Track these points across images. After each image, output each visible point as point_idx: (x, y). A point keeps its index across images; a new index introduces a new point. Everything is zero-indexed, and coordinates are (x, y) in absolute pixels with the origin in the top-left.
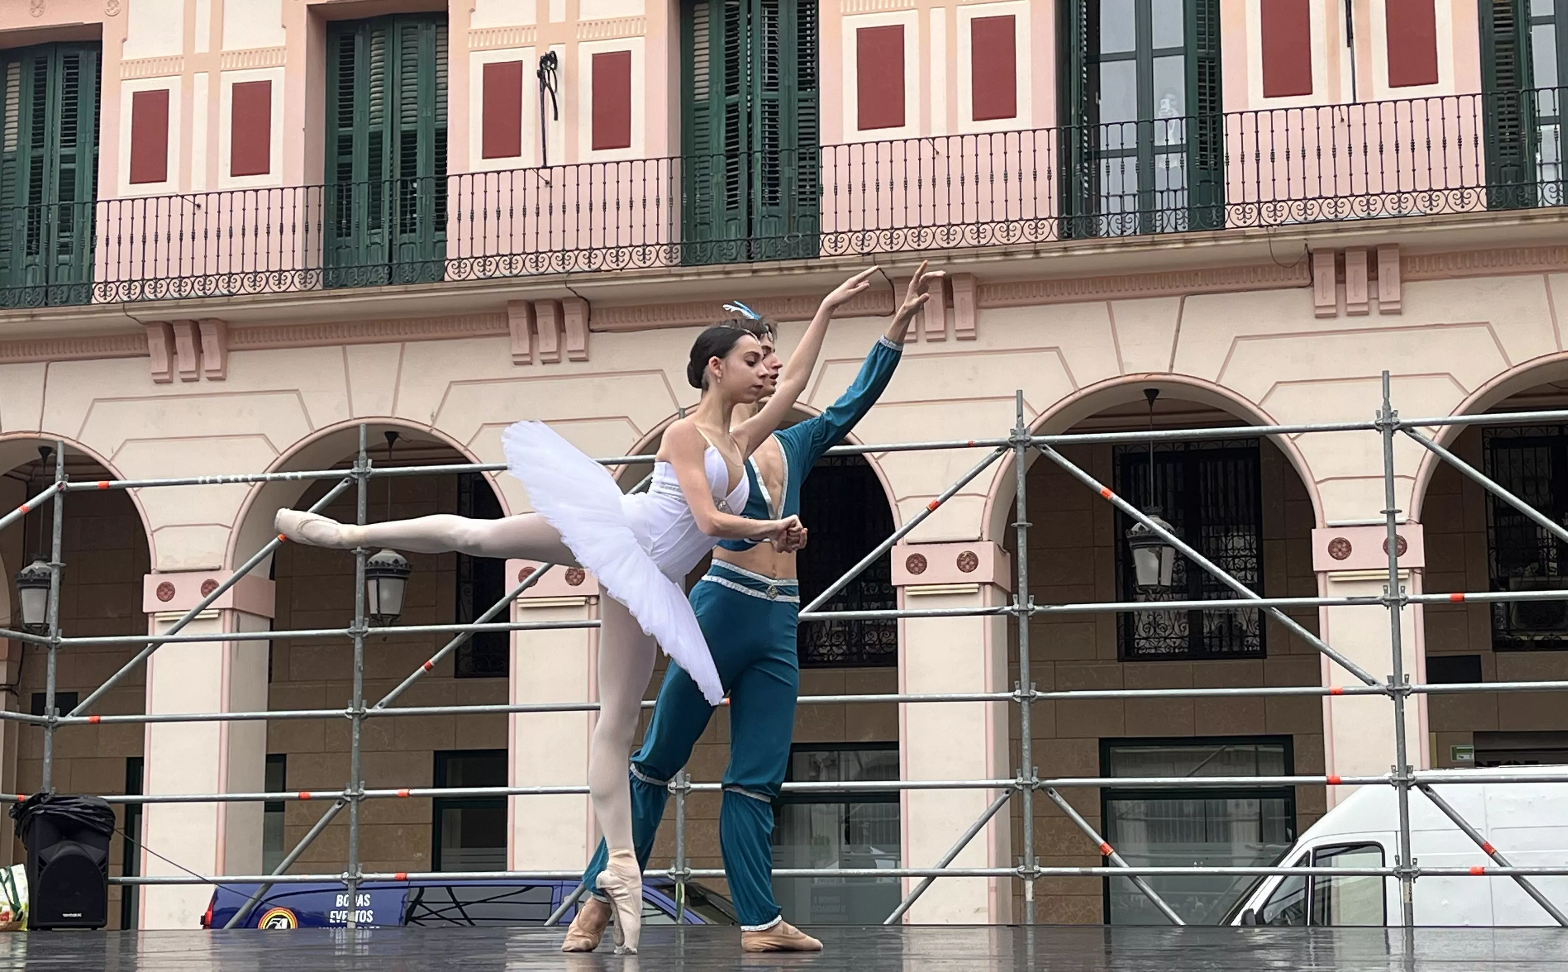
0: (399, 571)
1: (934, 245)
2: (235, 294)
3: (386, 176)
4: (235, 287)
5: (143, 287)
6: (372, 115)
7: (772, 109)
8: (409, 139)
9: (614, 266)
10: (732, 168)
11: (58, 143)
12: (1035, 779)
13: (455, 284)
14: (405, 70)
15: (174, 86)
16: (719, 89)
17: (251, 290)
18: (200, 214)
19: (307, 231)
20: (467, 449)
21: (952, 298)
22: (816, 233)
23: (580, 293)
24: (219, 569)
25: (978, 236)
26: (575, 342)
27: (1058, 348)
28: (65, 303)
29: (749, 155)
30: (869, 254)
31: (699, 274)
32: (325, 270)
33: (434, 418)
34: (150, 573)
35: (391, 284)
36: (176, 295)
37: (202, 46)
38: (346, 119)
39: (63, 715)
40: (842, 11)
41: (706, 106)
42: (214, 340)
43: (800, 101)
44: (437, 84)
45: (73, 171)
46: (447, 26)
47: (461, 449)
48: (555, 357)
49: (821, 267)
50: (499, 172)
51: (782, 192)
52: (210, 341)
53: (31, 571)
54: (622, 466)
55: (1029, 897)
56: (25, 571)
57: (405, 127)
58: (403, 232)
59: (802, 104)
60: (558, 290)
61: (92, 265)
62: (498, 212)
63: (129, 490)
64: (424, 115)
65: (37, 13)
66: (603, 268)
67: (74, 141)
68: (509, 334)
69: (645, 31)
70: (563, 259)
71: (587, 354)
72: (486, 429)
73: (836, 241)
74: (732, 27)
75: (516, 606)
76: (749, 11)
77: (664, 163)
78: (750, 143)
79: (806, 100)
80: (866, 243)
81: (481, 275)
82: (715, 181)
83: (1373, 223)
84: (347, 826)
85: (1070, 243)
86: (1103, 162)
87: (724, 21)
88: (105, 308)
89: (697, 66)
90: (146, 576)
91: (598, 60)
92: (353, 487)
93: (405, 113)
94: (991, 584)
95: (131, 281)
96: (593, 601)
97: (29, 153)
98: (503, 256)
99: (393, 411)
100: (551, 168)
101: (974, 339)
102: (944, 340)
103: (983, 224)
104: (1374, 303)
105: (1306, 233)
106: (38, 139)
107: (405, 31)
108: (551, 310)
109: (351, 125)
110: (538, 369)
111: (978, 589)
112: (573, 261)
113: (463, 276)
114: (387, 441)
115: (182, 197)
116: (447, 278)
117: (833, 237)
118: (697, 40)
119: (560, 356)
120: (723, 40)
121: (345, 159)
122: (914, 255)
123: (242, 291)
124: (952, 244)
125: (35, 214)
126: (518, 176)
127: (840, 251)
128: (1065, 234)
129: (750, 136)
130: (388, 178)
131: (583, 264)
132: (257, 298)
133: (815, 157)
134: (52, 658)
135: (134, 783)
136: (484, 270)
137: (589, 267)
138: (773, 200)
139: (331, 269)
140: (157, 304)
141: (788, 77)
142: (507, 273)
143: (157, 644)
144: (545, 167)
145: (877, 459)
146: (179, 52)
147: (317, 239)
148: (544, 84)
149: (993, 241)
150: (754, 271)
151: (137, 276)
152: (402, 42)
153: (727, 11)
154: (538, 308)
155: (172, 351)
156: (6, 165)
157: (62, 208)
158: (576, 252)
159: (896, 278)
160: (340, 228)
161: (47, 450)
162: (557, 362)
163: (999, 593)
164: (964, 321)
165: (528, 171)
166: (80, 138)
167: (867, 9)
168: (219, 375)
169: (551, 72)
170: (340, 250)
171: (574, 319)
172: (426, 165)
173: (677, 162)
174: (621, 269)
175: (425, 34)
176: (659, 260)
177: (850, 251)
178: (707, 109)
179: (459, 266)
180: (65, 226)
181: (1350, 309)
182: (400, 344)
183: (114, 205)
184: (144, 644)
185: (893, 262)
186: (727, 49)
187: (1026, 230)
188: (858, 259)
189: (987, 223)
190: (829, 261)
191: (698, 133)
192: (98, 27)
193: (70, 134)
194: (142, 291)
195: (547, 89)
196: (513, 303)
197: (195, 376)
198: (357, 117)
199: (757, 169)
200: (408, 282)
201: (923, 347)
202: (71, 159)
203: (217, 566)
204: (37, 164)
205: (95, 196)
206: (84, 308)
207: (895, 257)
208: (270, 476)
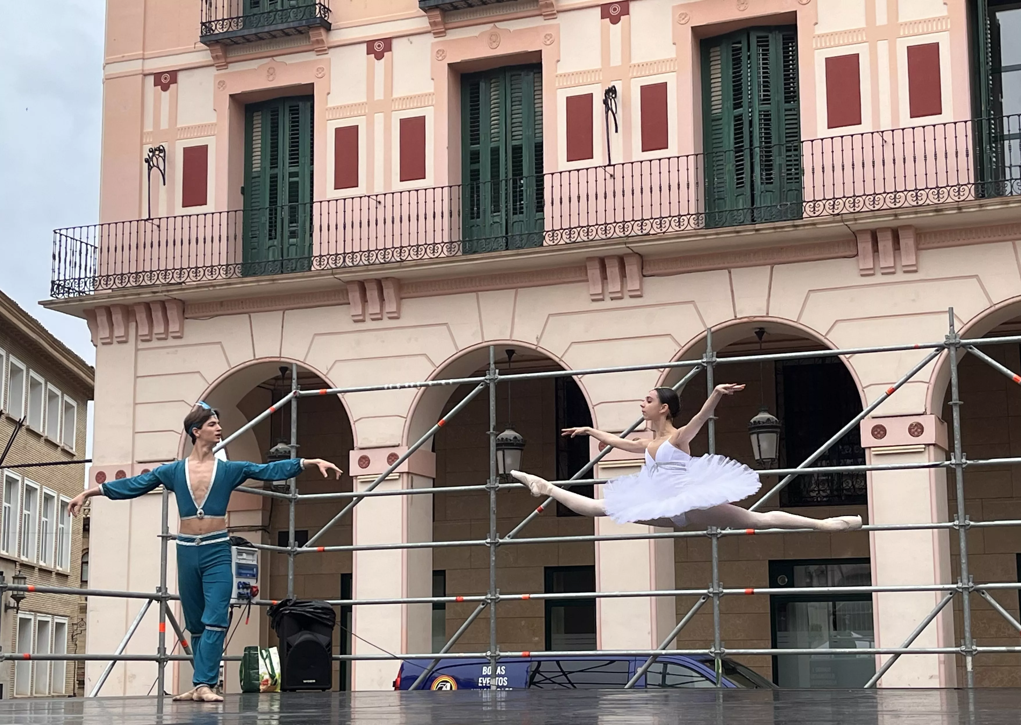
0: (517, 445)
1: (885, 207)
2: (405, 261)
3: (502, 176)
4: (405, 256)
5: (344, 258)
6: (492, 136)
7: (766, 118)
8: (517, 150)
9: (659, 231)
10: (739, 160)
11: (287, 165)
12: (971, 584)
13: (551, 248)
14: (514, 104)
15: (361, 122)
16: (729, 105)
17: (415, 257)
18: (381, 208)
19: (451, 216)
20: (561, 360)
21: (899, 243)
22: (799, 202)
23: (636, 250)
24: (398, 446)
25: (917, 199)
26: (633, 284)
27: (977, 276)
28: (293, 271)
29: (751, 150)
30: (838, 214)
31: (718, 234)
32: (464, 242)
33: (538, 339)
34: (353, 449)
35: (507, 249)
36: (366, 263)
37: (379, 95)
38: (475, 139)
39: (300, 546)
40: (814, 46)
41: (720, 117)
42: (392, 292)
43: (786, 110)
44: (535, 112)
45: (297, 183)
46: (541, 72)
47: (557, 360)
48: (619, 295)
49: (804, 225)
50: (578, 170)
51: (775, 172)
52: (389, 292)
53: (277, 450)
54: (667, 369)
55: (969, 668)
56: (273, 450)
57: (515, 143)
58: (514, 214)
59: (787, 113)
60: (621, 249)
61: (311, 245)
62: (579, 197)
63: (339, 395)
64: (527, 133)
65: (271, 78)
66: (651, 233)
67: (298, 162)
68: (587, 281)
69: (676, 68)
70: (624, 227)
71: (642, 292)
72: (574, 346)
73: (814, 207)
74: (737, 62)
75: (597, 467)
76: (749, 50)
77: (691, 158)
78: (751, 141)
79: (791, 110)
80: (836, 207)
81: (568, 241)
82: (727, 169)
84: (488, 620)
85: (983, 201)
86: (1006, 142)
87: (731, 58)
88: (320, 273)
89: (713, 90)
90: (351, 452)
91: (645, 90)
92: (487, 388)
93: (514, 134)
94: (934, 445)
95: (337, 255)
97: (269, 172)
98: (582, 227)
99: (511, 336)
100: (614, 165)
101: (916, 271)
102: (893, 273)
103: (920, 190)
106: (274, 163)
107: (513, 78)
108: (616, 263)
109: (479, 144)
110: (608, 304)
111: (925, 448)
112: (630, 228)
113: (556, 242)
114: (506, 356)
115: (369, 197)
116: (545, 244)
117: (812, 204)
118: (712, 72)
119: (622, 294)
120: (731, 71)
121: (475, 167)
122: (870, 214)
123: (409, 258)
124: (898, 205)
125: (273, 212)
126: (592, 172)
127: (817, 214)
128: (980, 195)
129: (751, 137)
130: (504, 178)
131: (637, 230)
132: (419, 263)
133: (798, 149)
134: (292, 509)
135: (346, 592)
136: (570, 237)
137: (642, 232)
138: (769, 180)
139: (467, 241)
140: (354, 269)
141: (777, 94)
142: (585, 239)
143: (360, 497)
144: (609, 165)
145: (848, 359)
146: (365, 100)
147: (457, 221)
148: (608, 108)
149: (928, 202)
150: (757, 230)
151: (341, 251)
152: (511, 85)
153: (733, 51)
154: (606, 261)
155: (364, 300)
156: (253, 180)
157: (291, 208)
158: (632, 223)
159: (858, 231)
160: (472, 213)
161: (285, 369)
162: (621, 298)
163: (939, 451)
164: (908, 259)
165: (598, 169)
166: (301, 160)
167: (832, 44)
168: (395, 315)
169: (613, 100)
170: (473, 228)
171: (632, 269)
172: (529, 168)
173: (701, 157)
174: (664, 233)
175: (527, 78)
176: (689, 225)
177: (825, 213)
178: (721, 119)
179: (553, 236)
180: (293, 219)
182: (515, 290)
183: (325, 204)
184: (351, 498)
185: (856, 220)
186: (734, 77)
187: (952, 193)
188: (831, 218)
189: (923, 190)
190: (810, 221)
191: (714, 137)
192: (311, 86)
193: (294, 158)
194: (344, 261)
195: (610, 112)
196: (590, 259)
197: (379, 316)
198: (482, 138)
199: (757, 159)
200: (519, 248)
201: (879, 278)
202: (295, 174)
203: (397, 444)
204: (274, 180)
205: (312, 199)
206: (307, 274)
207: (857, 216)
208: (430, 383)
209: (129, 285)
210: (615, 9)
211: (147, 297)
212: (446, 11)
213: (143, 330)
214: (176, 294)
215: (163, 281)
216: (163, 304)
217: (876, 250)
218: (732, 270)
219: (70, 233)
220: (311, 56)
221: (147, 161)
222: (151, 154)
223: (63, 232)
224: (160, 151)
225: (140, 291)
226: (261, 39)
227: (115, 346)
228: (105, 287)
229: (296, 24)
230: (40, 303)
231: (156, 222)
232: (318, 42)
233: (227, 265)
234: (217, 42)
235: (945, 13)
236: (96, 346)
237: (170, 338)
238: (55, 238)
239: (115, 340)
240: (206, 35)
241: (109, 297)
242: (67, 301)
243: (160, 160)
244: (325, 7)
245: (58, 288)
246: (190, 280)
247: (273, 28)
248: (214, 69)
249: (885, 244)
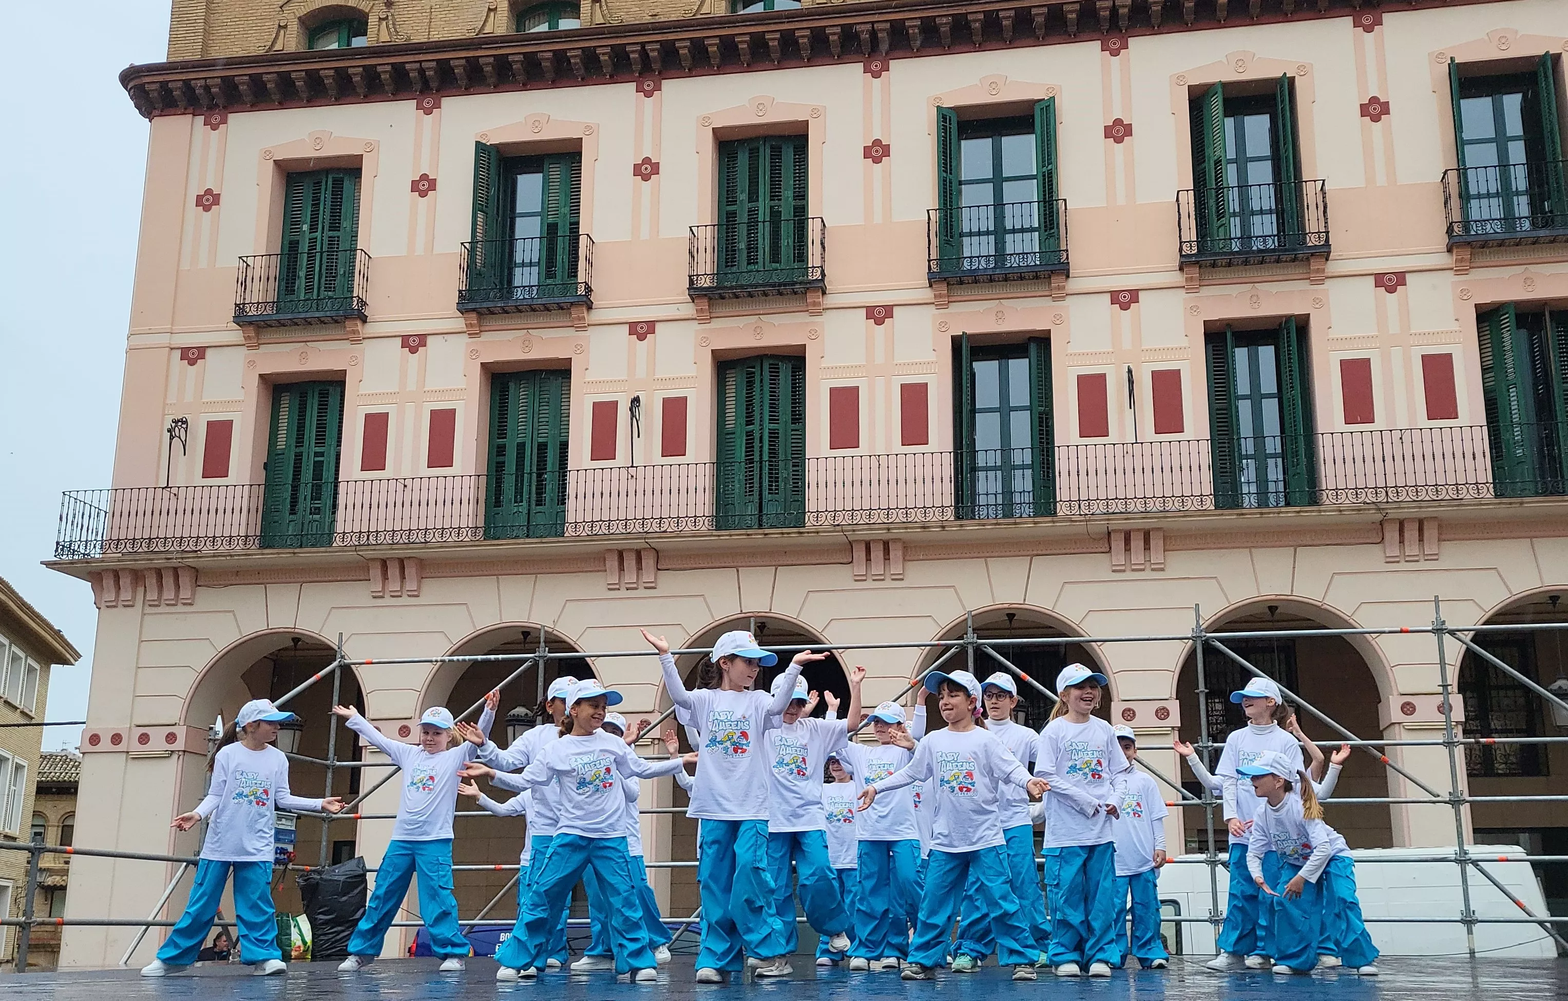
1: (879, 521)
2: (429, 542)
3: (527, 469)
4: (429, 537)
5: (368, 536)
6: (519, 432)
7: (775, 434)
8: (542, 447)
9: (676, 529)
10: (749, 471)
11: (313, 444)
13: (573, 539)
14: (541, 404)
15: (392, 410)
16: (742, 421)
17: (439, 540)
18: (408, 491)
19: (476, 503)
20: (575, 643)
21: (889, 554)
22: (804, 511)
23: (653, 545)
25: (907, 516)
26: (648, 576)
27: (954, 586)
28: (313, 546)
29: (761, 463)
30: (838, 525)
31: (731, 535)
32: (487, 527)
33: (555, 623)
35: (528, 536)
36: (390, 542)
37: (412, 386)
38: (502, 434)
40: (821, 376)
41: (733, 431)
42: (414, 570)
43: (793, 430)
44: (561, 414)
45: (323, 462)
46: (570, 378)
47: (572, 643)
48: (635, 586)
49: (810, 532)
50: (602, 469)
51: (781, 484)
52: (411, 571)
57: (541, 440)
58: (536, 505)
59: (794, 432)
60: (639, 544)
61: (335, 521)
62: (602, 494)
63: (353, 666)
64: (554, 433)
65: (302, 362)
66: (668, 530)
67: (325, 443)
68: (606, 571)
69: (697, 385)
70: (643, 523)
71: (656, 584)
72: (589, 630)
73: (816, 517)
74: (750, 383)
76: (762, 374)
77: (707, 466)
78: (761, 455)
79: (798, 430)
80: (836, 519)
81: (590, 533)
82: (738, 477)
83: (1149, 515)
85: (962, 522)
86: (979, 473)
87: (744, 379)
88: (342, 549)
89: (727, 407)
91: (666, 401)
93: (540, 431)
95: (361, 532)
96: (656, 742)
97: (294, 450)
98: (604, 521)
99: (528, 618)
100: (637, 467)
101: (902, 579)
102: (883, 580)
103: (910, 508)
104: (1148, 564)
105: (1108, 520)
106: (300, 441)
107: (542, 381)
108: (633, 556)
109: (505, 438)
110: (623, 593)
112: (649, 525)
113: (578, 533)
114: (521, 636)
115: (396, 480)
116: (567, 534)
117: (814, 515)
118: (728, 391)
119: (638, 585)
120: (745, 391)
121: (501, 459)
122: (866, 526)
123: (434, 540)
124: (891, 520)
125: (295, 488)
126: (615, 471)
127: (820, 523)
128: (958, 517)
129: (761, 451)
130: (528, 471)
131: (655, 528)
132: (443, 545)
133: (802, 464)
136: (592, 530)
137: (660, 529)
138: (776, 490)
139: (489, 527)
140: (378, 547)
141: (784, 415)
142: (607, 532)
143: (368, 766)
144: (632, 467)
145: (840, 654)
146: (397, 389)
147: (482, 508)
148: (633, 415)
149: (916, 519)
150: (766, 534)
151: (365, 529)
152: (540, 388)
153: (746, 373)
154: (625, 554)
155: (385, 577)
156: (277, 457)
157: (314, 485)
158: (651, 520)
159: (854, 540)
160: (495, 502)
161: (299, 640)
162: (636, 589)
164: (896, 568)
165: (621, 469)
166: (328, 440)
167: (836, 376)
168: (416, 593)
169: (637, 408)
170: (497, 515)
171: (648, 561)
172: (553, 464)
173: (715, 466)
174: (680, 531)
175: (556, 382)
176: (704, 526)
177: (826, 523)
178: (734, 433)
179: (575, 527)
180: (315, 496)
181: (1134, 567)
182: (534, 575)
183: (351, 484)
184: (359, 767)
185: (854, 531)
187: (937, 513)
188: (833, 528)
189: (912, 508)
190: (813, 529)
191: (727, 448)
192: (344, 372)
193: (321, 439)
194: (369, 540)
195: (634, 419)
196: (610, 550)
197: (399, 594)
198: (509, 433)
199: (766, 470)
200: (541, 537)
201: (870, 584)
202: (322, 454)
203: (409, 716)
204: (298, 457)
205: (337, 478)
206: (329, 549)
207: (855, 528)
208: (447, 658)
209: (140, 550)
210: (642, 328)
211: (159, 562)
212: (482, 314)
213: (152, 595)
214: (190, 562)
215: (178, 549)
216: (175, 570)
217: (868, 559)
218: (740, 569)
219: (81, 496)
220: (346, 345)
221: (169, 431)
222: (173, 425)
223: (74, 494)
224: (183, 423)
225: (152, 556)
226: (296, 324)
227: (120, 610)
228: (114, 550)
229: (333, 314)
230: (42, 563)
231: (174, 490)
232: (354, 332)
233: (247, 537)
234: (251, 323)
235: (934, 359)
236: (99, 609)
237: (180, 605)
238: (63, 500)
239: (120, 603)
240: (239, 316)
241: (119, 561)
242: (72, 563)
243: (182, 430)
244: (362, 301)
245: (62, 550)
246: (207, 549)
247: (309, 315)
248: (245, 348)
249: (877, 553)
